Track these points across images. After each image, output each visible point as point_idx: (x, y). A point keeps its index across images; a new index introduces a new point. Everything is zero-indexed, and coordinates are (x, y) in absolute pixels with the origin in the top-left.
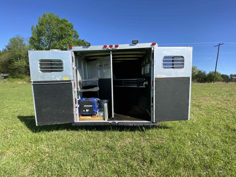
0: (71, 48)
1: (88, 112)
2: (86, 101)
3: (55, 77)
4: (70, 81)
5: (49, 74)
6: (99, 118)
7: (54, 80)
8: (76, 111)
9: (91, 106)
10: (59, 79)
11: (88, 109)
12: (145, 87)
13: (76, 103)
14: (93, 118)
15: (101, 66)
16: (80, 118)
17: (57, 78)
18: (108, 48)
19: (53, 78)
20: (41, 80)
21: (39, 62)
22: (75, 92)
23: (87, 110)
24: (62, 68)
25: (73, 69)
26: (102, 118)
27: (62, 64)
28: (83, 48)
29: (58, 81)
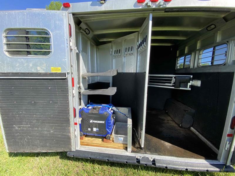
0: (66, 6)
1: (96, 132)
2: (94, 112)
3: (35, 65)
4: (64, 75)
5: (23, 60)
6: (116, 145)
7: (34, 71)
8: (75, 130)
9: (103, 122)
10: (44, 69)
11: (96, 127)
12: (190, 89)
13: (75, 116)
14: (106, 143)
15: (118, 51)
16: (82, 141)
17: (39, 68)
18: (147, 4)
19: (32, 68)
20: (9, 71)
21: (4, 35)
22: (73, 97)
23: (95, 129)
24: (49, 47)
25: (71, 50)
26: (122, 145)
27: (48, 40)
28: (92, 5)
29: (40, 74)
